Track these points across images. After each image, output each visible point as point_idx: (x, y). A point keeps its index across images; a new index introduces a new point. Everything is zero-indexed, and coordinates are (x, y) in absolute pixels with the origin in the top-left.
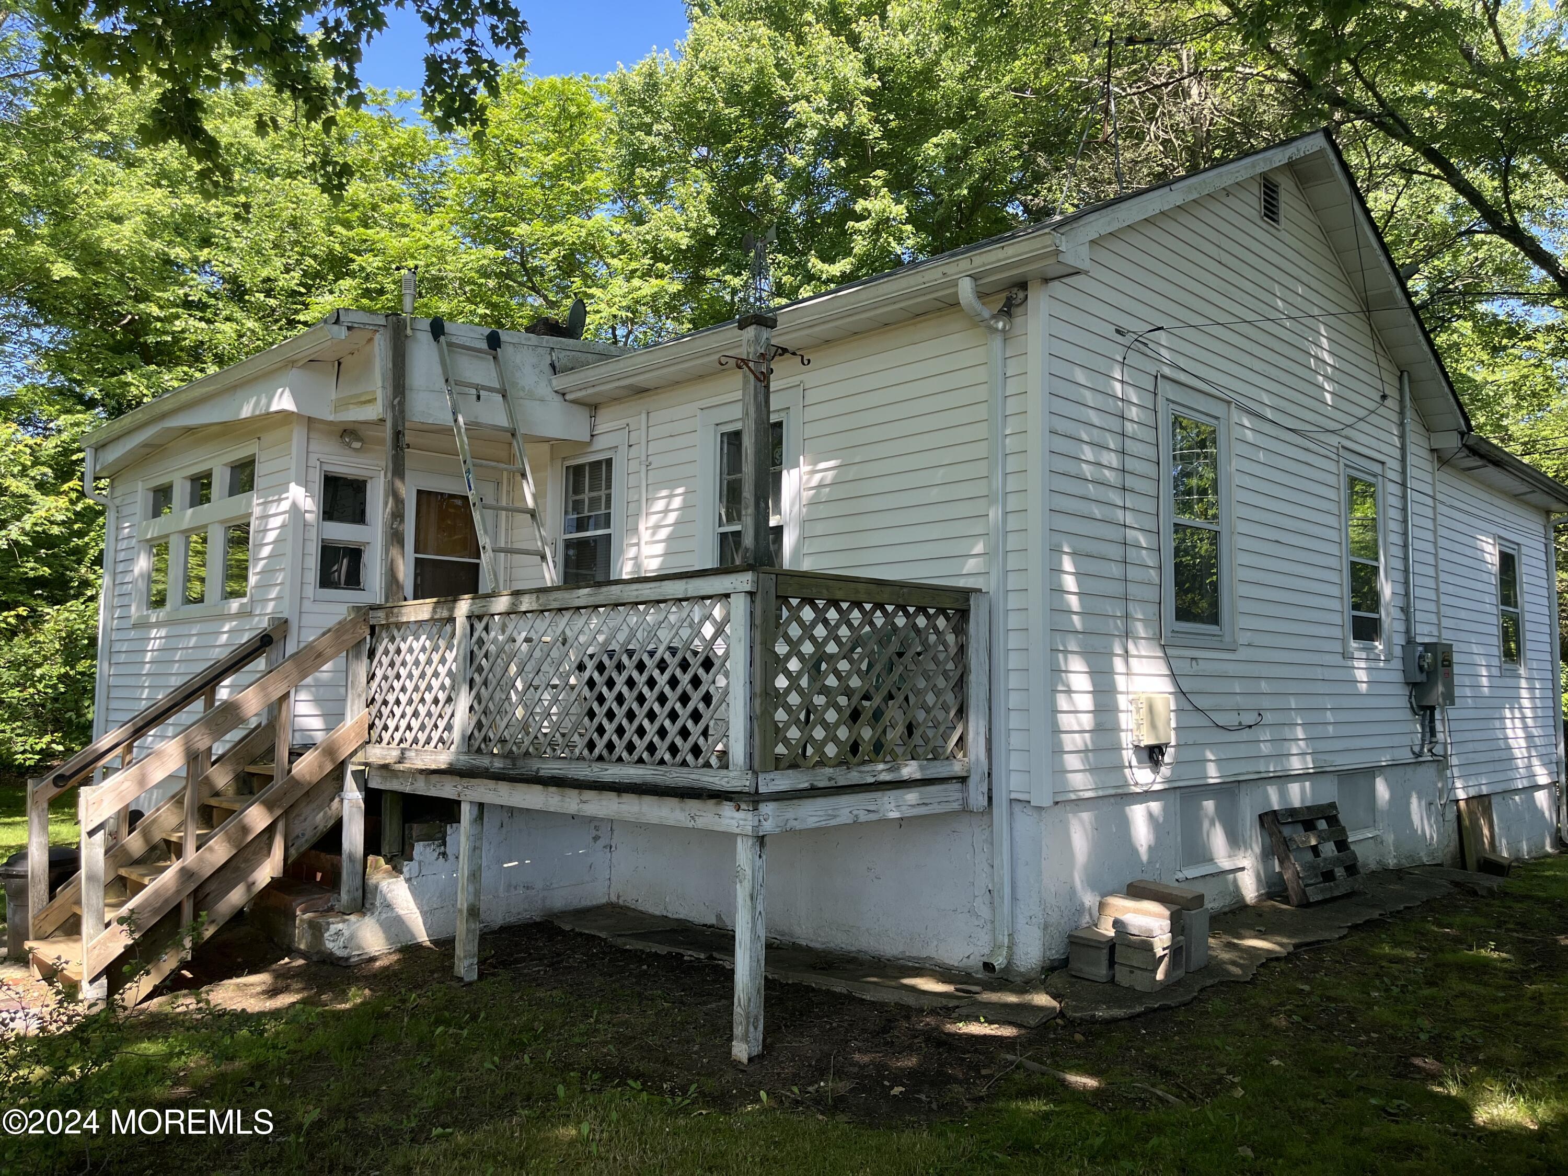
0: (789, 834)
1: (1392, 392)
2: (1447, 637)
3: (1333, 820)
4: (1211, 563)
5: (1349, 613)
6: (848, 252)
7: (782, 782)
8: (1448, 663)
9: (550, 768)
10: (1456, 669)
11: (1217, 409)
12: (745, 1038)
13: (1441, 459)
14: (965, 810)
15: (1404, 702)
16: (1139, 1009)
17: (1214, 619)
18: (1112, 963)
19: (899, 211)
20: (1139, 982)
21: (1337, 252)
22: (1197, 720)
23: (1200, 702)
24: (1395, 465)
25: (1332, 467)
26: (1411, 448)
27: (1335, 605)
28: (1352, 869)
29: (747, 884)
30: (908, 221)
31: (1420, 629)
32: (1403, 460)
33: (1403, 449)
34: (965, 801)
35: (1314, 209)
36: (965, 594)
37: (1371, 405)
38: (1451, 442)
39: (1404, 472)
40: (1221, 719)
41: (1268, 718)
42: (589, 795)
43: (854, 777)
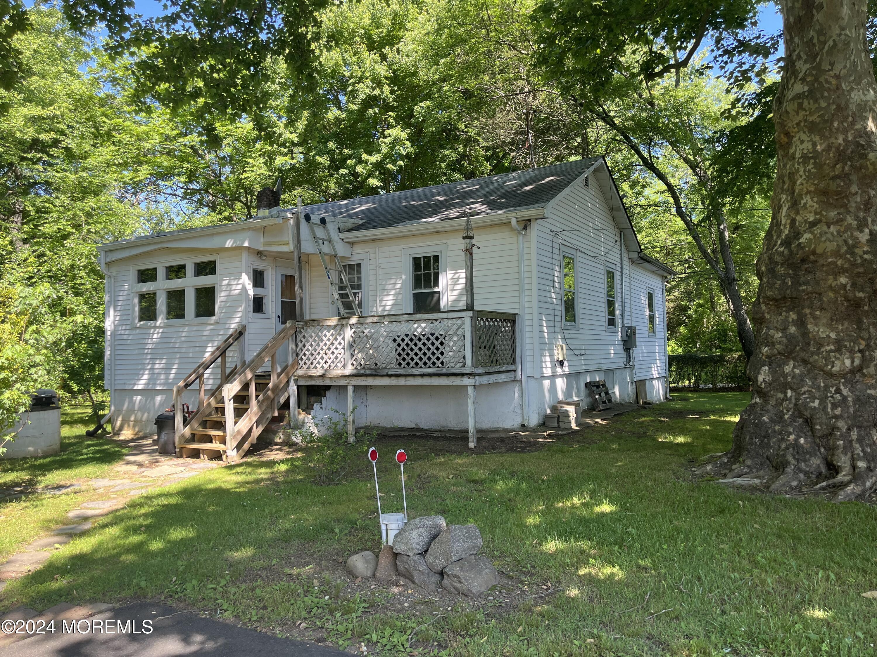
0: (481, 385)
1: (618, 239)
2: (634, 324)
3: (604, 385)
4: (573, 304)
5: (607, 317)
6: (378, 151)
7: (479, 371)
8: (635, 333)
9: (391, 372)
10: (637, 335)
11: (573, 252)
12: (473, 441)
13: (632, 261)
14: (515, 381)
15: (621, 347)
16: (565, 432)
17: (574, 321)
18: (558, 422)
19: (404, 135)
20: (566, 426)
21: (603, 193)
22: (571, 353)
23: (572, 347)
24: (619, 265)
25: (602, 267)
26: (624, 258)
27: (603, 314)
28: (610, 401)
29: (472, 399)
30: (407, 140)
31: (626, 321)
32: (621, 263)
33: (621, 259)
34: (515, 377)
35: (597, 180)
36: (515, 315)
37: (613, 245)
38: (635, 256)
39: (621, 267)
40: (577, 352)
41: (588, 352)
42: (408, 378)
43: (493, 370)
